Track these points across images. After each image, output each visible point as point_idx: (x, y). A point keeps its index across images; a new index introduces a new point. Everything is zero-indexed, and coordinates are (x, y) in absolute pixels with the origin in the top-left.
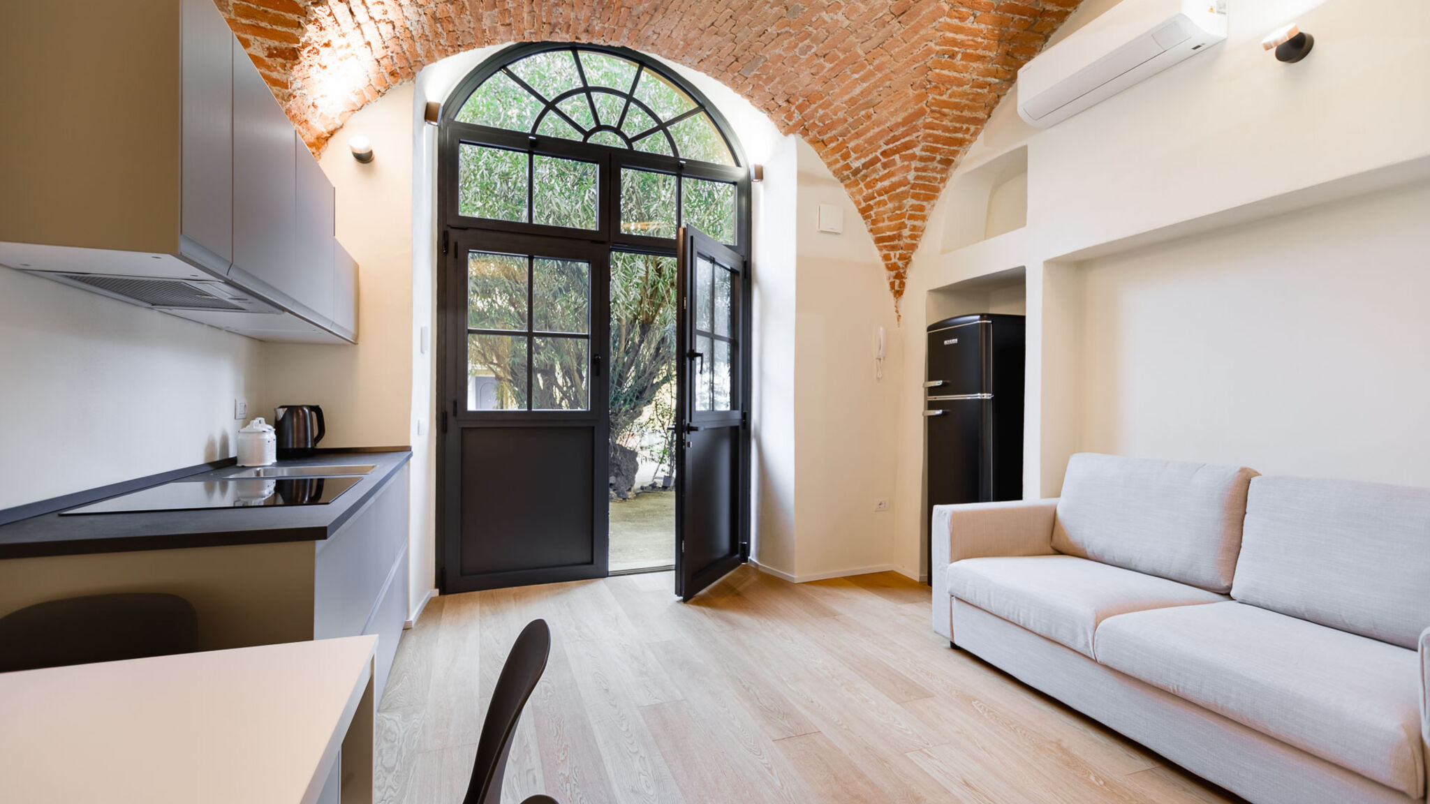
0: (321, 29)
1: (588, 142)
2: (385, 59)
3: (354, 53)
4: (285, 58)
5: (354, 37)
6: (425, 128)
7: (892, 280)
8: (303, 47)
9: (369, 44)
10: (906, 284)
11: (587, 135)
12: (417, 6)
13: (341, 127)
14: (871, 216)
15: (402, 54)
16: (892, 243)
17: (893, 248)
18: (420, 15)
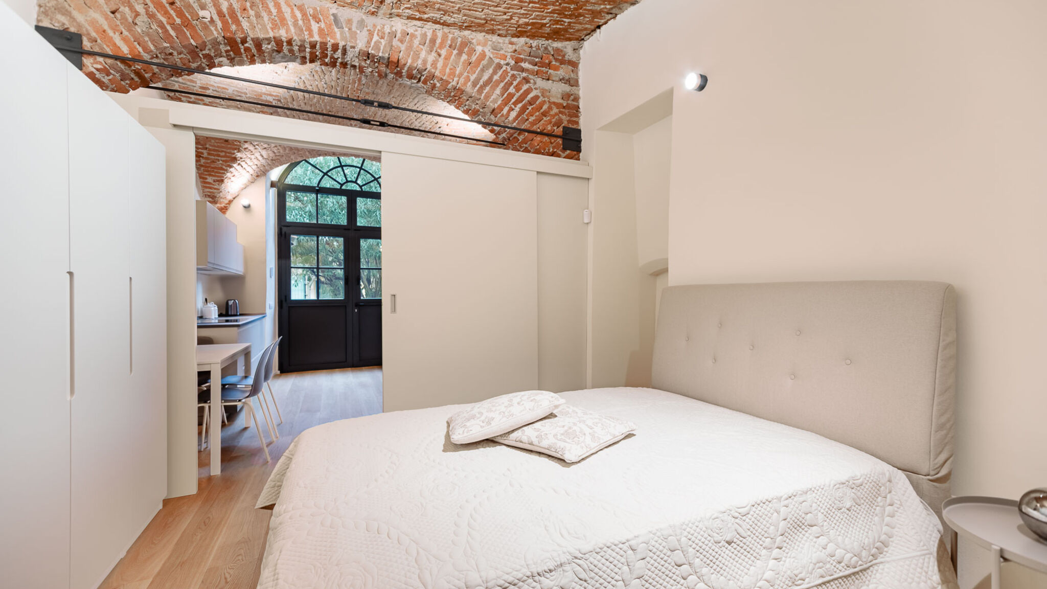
0: (232, 173)
1: (342, 188)
2: (254, 174)
3: (243, 175)
4: (219, 182)
5: (243, 172)
6: (271, 190)
8: (226, 178)
9: (248, 172)
11: (342, 185)
13: (238, 195)
15: (261, 171)
18: (266, 161)
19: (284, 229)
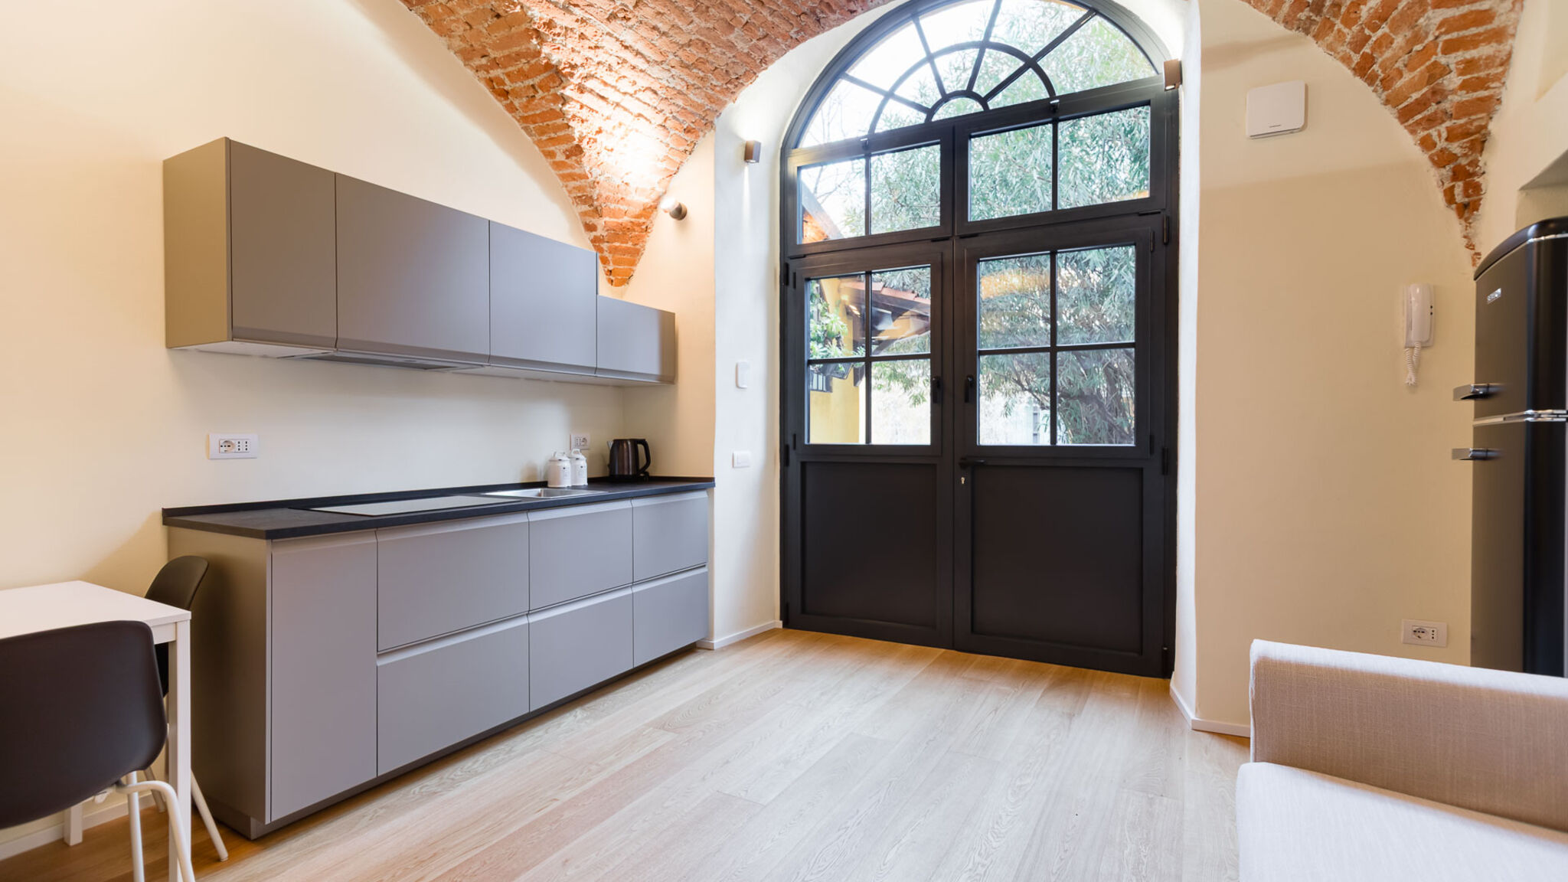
0: (583, 121)
1: (933, 120)
2: (668, 122)
3: (630, 128)
4: (576, 155)
5: (619, 115)
7: (1447, 185)
8: (581, 141)
9: (640, 115)
10: (1483, 187)
11: (930, 112)
12: (658, 65)
13: (665, 193)
14: (1377, 76)
15: (683, 111)
16: (1426, 113)
17: (1431, 121)
18: (669, 70)
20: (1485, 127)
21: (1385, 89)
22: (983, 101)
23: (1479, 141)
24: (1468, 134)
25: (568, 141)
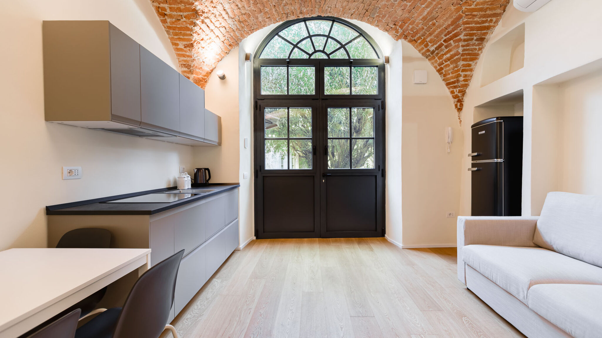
0: (198, 35)
1: (311, 58)
2: (225, 41)
3: (213, 40)
4: (189, 47)
5: (211, 35)
6: (246, 63)
7: (456, 103)
8: (194, 42)
9: (218, 36)
10: (464, 105)
11: (310, 55)
12: (232, 19)
13: (215, 68)
14: (443, 73)
15: (232, 37)
16: (454, 85)
17: (455, 87)
18: (234, 22)
19: (259, 102)
20: (465, 91)
21: (444, 77)
22: (328, 55)
23: (463, 93)
24: (462, 92)
25: (188, 41)
